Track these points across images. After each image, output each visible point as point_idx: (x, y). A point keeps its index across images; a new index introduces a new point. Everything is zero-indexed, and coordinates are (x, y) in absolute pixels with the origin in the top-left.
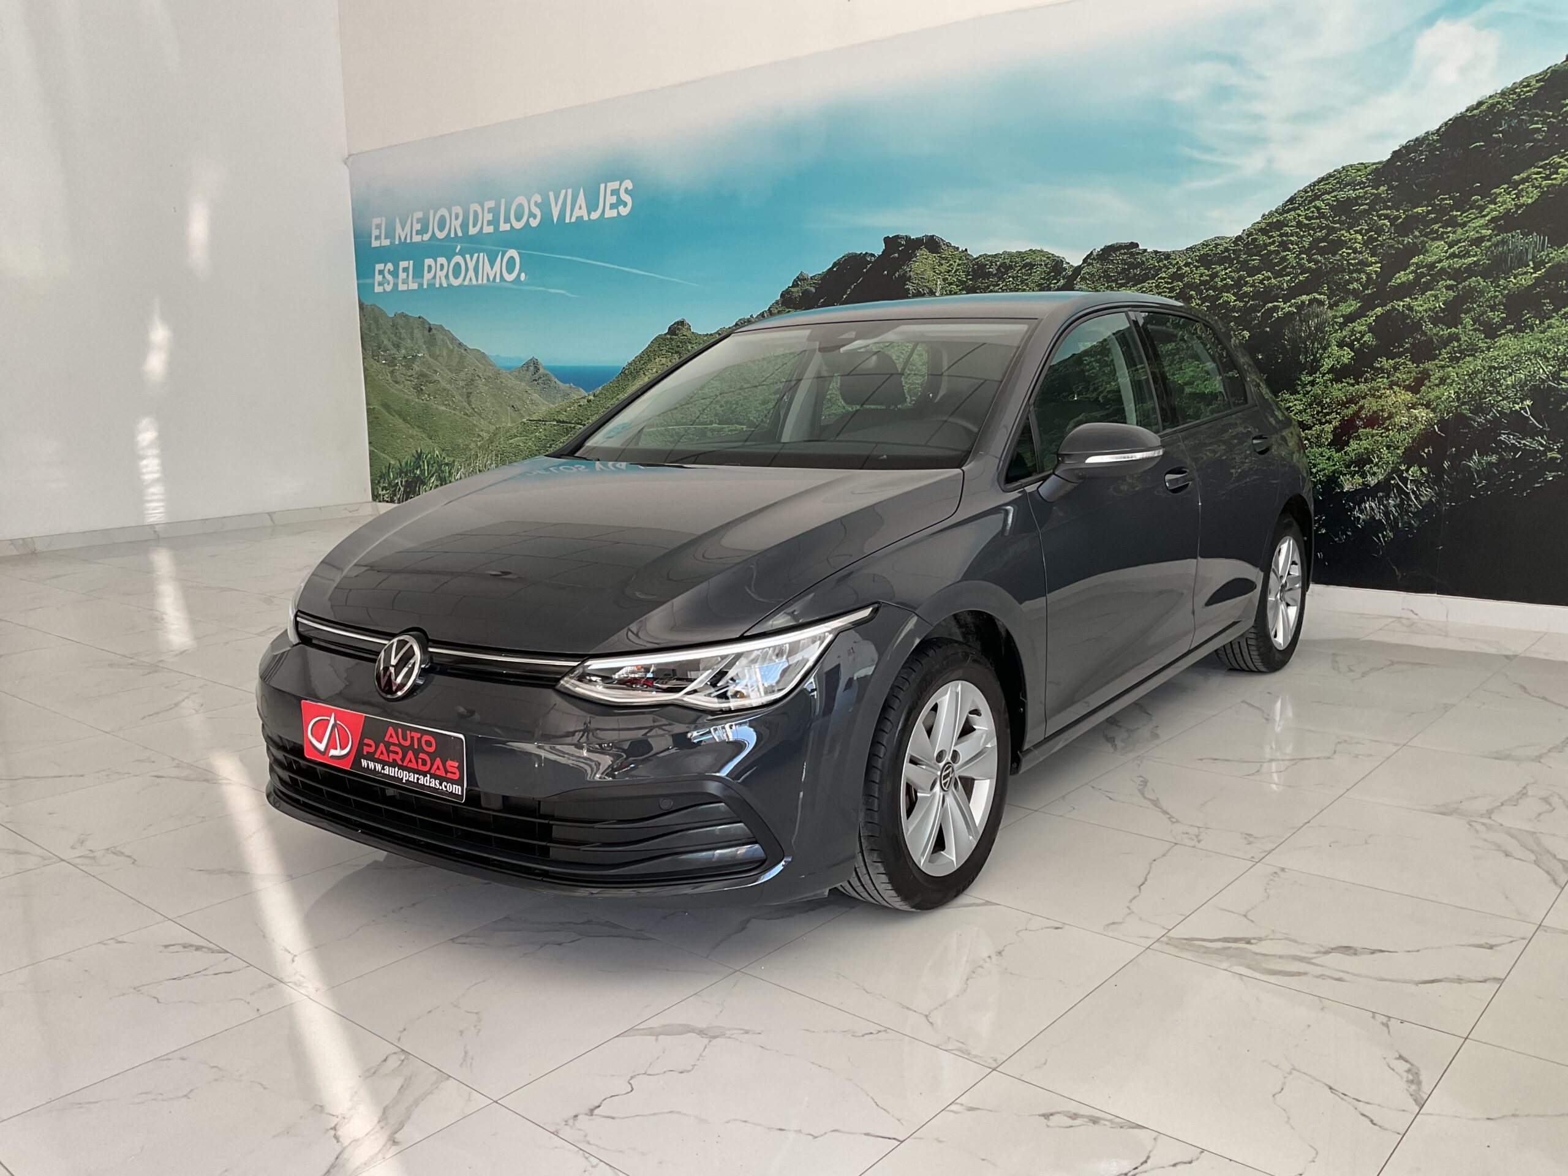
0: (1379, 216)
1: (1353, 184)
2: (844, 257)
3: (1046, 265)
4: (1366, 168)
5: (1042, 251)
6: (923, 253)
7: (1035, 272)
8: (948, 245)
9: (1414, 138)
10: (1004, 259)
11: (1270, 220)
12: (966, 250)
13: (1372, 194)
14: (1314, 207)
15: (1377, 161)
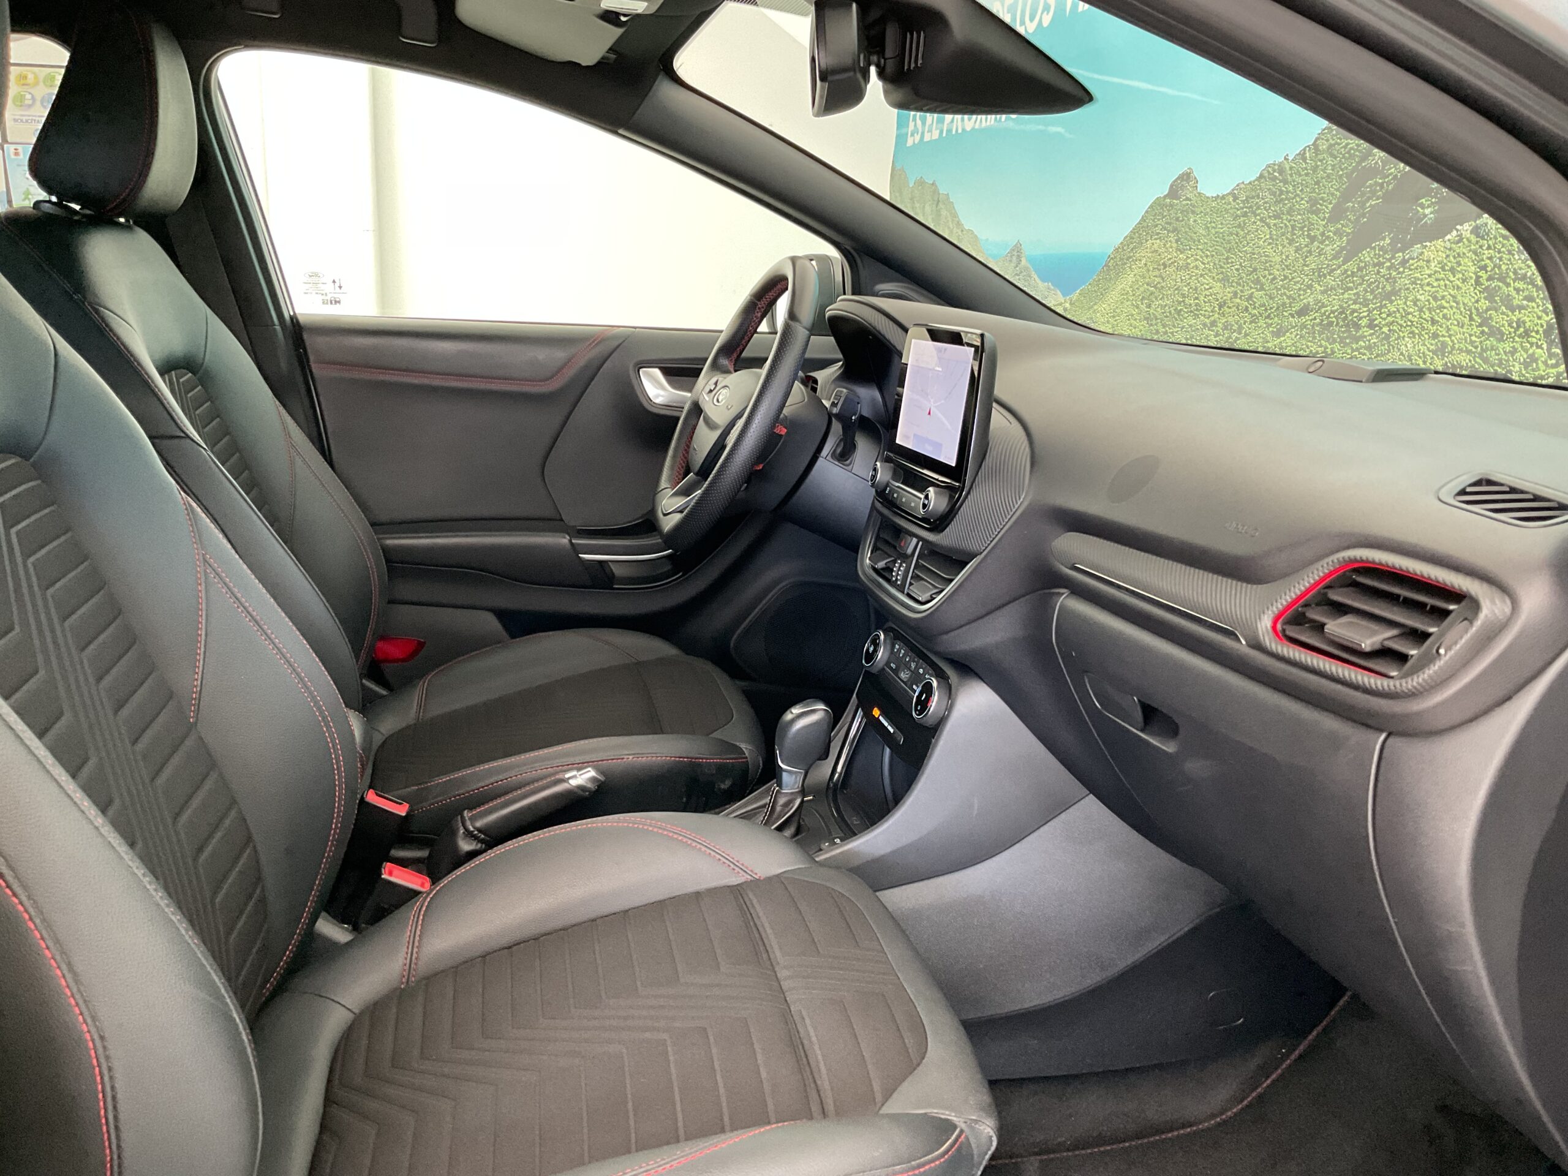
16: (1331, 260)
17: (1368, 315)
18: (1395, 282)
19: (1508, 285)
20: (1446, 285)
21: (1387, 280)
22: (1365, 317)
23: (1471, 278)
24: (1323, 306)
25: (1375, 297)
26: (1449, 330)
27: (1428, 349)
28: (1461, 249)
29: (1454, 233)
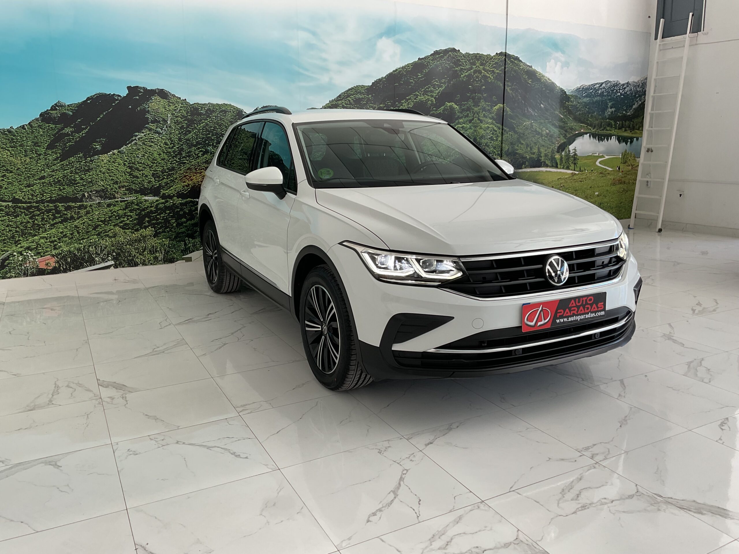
0: (370, 106)
1: (361, 93)
2: (96, 95)
3: (233, 112)
4: (364, 87)
5: (230, 105)
6: (156, 98)
7: (228, 115)
8: (174, 96)
9: (378, 78)
10: (209, 107)
11: (332, 103)
12: (185, 100)
13: (367, 98)
14: (348, 100)
15: (367, 85)
16: (53, 161)
17: (79, 177)
18: (89, 166)
19: (137, 165)
20: (112, 166)
21: (85, 166)
22: (78, 177)
23: (122, 164)
24: (53, 175)
25: (80, 172)
26: (117, 178)
27: (111, 183)
28: (114, 156)
29: (111, 153)
